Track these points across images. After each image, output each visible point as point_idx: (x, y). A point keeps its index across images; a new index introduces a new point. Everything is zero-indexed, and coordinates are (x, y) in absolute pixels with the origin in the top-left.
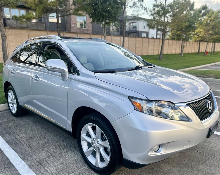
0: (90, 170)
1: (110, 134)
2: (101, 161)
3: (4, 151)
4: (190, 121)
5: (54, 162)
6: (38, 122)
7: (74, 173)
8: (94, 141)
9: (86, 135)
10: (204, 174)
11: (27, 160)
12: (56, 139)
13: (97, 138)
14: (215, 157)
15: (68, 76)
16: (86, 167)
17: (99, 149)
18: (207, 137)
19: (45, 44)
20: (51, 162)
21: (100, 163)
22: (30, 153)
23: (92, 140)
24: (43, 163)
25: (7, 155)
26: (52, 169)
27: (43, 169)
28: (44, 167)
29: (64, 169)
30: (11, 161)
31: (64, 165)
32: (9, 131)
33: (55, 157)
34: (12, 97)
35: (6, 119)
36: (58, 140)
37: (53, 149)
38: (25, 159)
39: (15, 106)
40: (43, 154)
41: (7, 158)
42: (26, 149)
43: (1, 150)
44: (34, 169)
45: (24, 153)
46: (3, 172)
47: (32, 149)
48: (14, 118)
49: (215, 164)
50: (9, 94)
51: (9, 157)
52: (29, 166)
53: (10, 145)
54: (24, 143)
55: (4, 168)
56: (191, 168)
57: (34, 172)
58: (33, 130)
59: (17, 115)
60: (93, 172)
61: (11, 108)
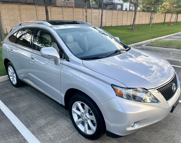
0: (80, 135)
1: (96, 111)
2: (89, 129)
3: (10, 120)
4: (159, 102)
5: (51, 129)
6: (35, 92)
7: (68, 138)
8: (83, 114)
9: (76, 109)
10: (167, 136)
11: (30, 127)
12: (51, 108)
13: (85, 113)
14: (175, 121)
15: (60, 62)
16: (77, 132)
17: (87, 121)
18: (171, 112)
19: (38, 29)
20: (49, 129)
21: (88, 131)
22: (31, 120)
23: (81, 114)
24: (43, 130)
25: (13, 123)
26: (51, 135)
27: (43, 135)
28: (44, 133)
29: (59, 134)
30: (17, 128)
31: (59, 131)
32: (12, 100)
33: (52, 124)
34: (12, 71)
35: (8, 89)
36: (53, 109)
37: (49, 117)
38: (28, 126)
39: (15, 79)
40: (42, 122)
41: (13, 125)
42: (28, 117)
43: (8, 119)
44: (36, 135)
45: (27, 121)
46: (12, 138)
47: (33, 117)
48: (15, 88)
49: (175, 128)
50: (9, 68)
51: (15, 125)
52: (32, 132)
53: (14, 114)
54: (26, 112)
55: (12, 135)
56: (157, 132)
57: (37, 137)
58: (31, 99)
59: (17, 86)
60: (82, 137)
61: (12, 80)
